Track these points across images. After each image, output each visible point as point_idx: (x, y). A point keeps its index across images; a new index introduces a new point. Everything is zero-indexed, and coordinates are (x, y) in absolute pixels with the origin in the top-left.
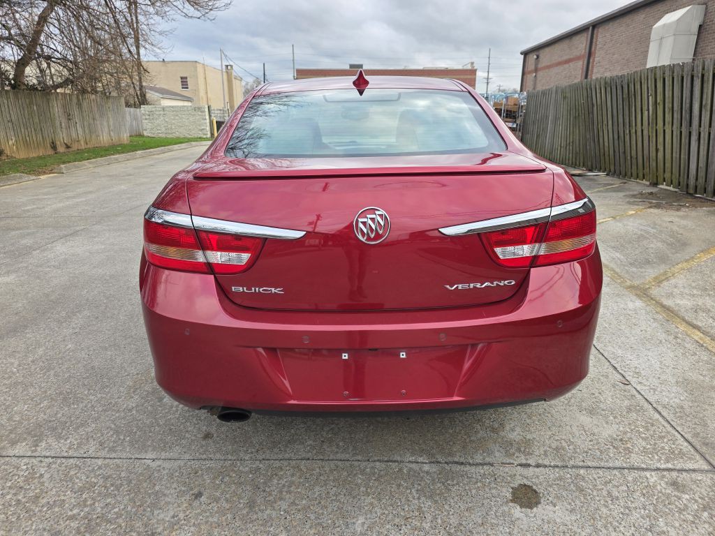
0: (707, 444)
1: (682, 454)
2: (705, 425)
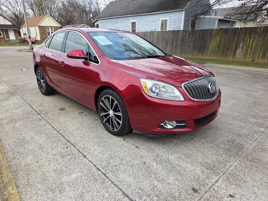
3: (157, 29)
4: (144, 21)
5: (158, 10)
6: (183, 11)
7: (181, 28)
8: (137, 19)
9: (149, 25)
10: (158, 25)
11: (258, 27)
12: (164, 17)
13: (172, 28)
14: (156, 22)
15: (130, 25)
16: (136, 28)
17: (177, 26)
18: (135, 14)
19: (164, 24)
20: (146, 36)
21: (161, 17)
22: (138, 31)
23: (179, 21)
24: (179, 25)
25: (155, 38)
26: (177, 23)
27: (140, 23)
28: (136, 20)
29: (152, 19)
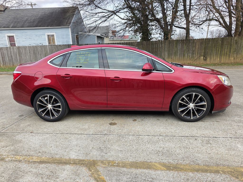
0: (4, 134)
1: (7, 131)
2: (7, 137)
3: (43, 43)
4: (25, 35)
5: (41, 25)
6: (69, 28)
7: (70, 42)
8: (16, 33)
9: (32, 39)
10: (44, 39)
11: (133, 42)
12: (50, 32)
13: (61, 42)
14: (41, 36)
15: (7, 38)
16: (16, 42)
17: (65, 41)
18: (11, 28)
19: (51, 38)
20: (36, 50)
21: (46, 32)
22: (18, 45)
23: (67, 36)
24: (67, 39)
25: (48, 51)
26: (64, 38)
27: (20, 37)
28: (14, 34)
29: (36, 34)
